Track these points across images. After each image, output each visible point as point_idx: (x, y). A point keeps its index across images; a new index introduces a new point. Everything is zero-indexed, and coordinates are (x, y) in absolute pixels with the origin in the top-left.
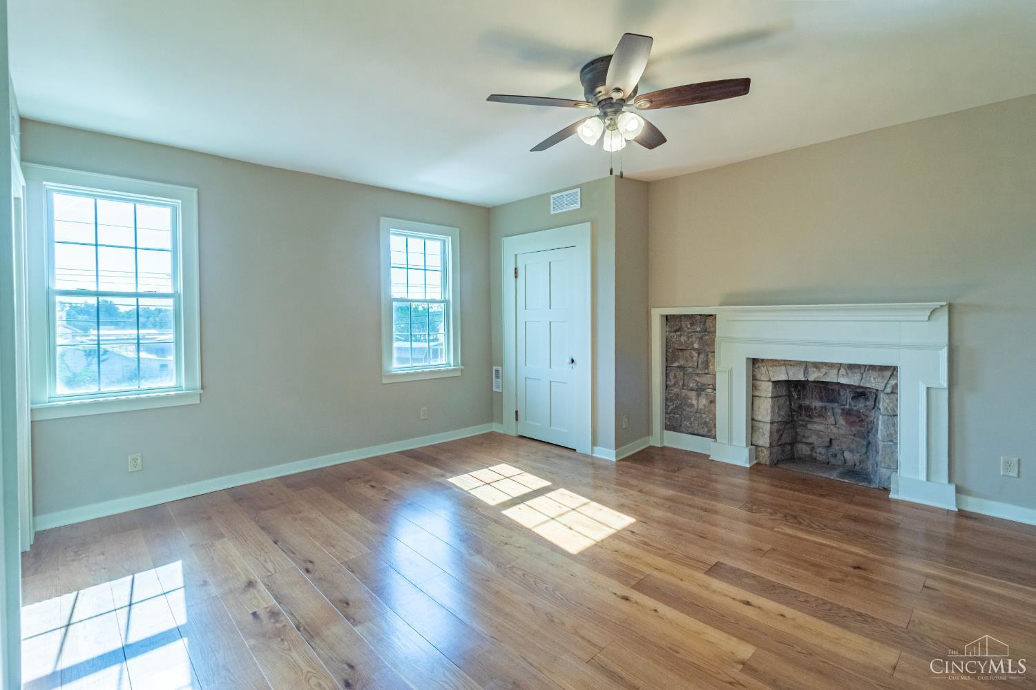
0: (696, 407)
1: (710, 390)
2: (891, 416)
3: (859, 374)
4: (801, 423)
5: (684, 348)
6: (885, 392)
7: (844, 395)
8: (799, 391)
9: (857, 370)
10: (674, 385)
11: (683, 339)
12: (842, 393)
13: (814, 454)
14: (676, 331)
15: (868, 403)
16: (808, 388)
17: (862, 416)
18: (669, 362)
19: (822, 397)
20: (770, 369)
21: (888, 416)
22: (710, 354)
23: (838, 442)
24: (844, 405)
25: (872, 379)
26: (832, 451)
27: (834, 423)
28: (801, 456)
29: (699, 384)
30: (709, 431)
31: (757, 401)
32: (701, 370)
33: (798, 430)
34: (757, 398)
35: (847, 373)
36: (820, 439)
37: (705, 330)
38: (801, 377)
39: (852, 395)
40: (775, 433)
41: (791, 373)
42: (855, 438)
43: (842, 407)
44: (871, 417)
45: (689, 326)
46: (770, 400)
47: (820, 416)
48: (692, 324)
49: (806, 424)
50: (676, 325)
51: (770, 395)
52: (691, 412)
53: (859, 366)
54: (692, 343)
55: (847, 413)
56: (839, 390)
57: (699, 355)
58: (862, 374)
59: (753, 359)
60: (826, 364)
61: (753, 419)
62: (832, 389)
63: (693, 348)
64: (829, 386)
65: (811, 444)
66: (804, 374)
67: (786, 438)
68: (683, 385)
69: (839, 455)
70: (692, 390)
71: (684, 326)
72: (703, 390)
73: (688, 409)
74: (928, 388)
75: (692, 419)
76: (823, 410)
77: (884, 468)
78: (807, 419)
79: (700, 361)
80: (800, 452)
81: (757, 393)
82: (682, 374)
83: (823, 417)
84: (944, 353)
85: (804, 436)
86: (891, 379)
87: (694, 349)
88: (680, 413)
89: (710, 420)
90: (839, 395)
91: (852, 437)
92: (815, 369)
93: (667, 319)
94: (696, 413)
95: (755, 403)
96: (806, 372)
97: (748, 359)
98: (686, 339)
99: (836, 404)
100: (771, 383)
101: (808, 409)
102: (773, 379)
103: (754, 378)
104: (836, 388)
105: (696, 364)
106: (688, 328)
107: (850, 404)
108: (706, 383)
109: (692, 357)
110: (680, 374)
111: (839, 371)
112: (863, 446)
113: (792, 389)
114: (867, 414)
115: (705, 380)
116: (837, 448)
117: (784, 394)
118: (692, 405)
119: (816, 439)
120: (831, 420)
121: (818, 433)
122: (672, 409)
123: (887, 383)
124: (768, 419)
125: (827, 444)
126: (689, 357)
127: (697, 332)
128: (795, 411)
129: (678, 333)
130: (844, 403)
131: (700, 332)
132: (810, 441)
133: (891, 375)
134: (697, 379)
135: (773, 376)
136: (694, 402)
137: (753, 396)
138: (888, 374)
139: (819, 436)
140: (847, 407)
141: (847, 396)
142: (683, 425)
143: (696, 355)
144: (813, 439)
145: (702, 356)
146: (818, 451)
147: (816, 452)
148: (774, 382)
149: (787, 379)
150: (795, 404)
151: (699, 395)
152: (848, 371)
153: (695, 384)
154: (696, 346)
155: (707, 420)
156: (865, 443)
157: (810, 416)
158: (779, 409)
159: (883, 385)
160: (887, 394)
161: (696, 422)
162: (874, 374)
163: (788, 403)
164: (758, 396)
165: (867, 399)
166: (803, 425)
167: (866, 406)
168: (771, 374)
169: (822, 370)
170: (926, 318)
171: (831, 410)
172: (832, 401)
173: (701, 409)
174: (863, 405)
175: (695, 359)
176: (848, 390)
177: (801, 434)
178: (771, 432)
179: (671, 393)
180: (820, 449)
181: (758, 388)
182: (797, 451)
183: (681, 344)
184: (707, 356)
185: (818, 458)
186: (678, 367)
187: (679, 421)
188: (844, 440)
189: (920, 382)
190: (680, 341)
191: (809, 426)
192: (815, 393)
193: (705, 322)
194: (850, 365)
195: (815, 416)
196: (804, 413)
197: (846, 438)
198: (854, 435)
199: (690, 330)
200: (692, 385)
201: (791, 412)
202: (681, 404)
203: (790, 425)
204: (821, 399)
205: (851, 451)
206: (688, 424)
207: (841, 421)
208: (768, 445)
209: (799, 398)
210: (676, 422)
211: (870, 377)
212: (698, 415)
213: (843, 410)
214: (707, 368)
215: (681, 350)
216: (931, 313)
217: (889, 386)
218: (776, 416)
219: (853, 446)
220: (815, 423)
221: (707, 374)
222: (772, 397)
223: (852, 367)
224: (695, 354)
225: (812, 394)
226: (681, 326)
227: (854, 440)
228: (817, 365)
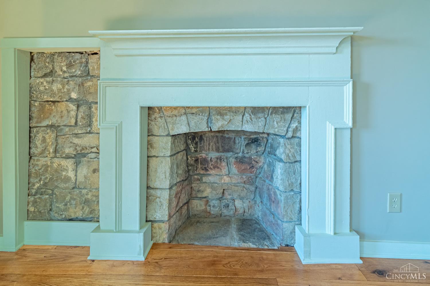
0: (74, 181)
1: (93, 155)
2: (292, 163)
3: (263, 119)
4: (196, 177)
5: (56, 99)
6: (287, 137)
7: (238, 143)
8: (196, 143)
9: (260, 115)
10: (43, 152)
11: (56, 87)
12: (237, 141)
13: (208, 208)
14: (45, 76)
15: (259, 149)
16: (205, 139)
17: (253, 162)
18: (35, 120)
19: (219, 148)
20: (169, 120)
21: (290, 163)
22: (94, 106)
23: (230, 191)
24: (237, 153)
25: (275, 123)
26: (224, 202)
27: (227, 173)
28: (196, 213)
29: (79, 149)
30: (92, 211)
31: (154, 162)
32: (81, 128)
33: (193, 185)
34: (154, 159)
35: (251, 119)
36: (214, 192)
37: (87, 74)
38: (203, 128)
39: (246, 142)
40: (174, 199)
41: (192, 124)
42: (245, 186)
43: (236, 155)
44: (260, 162)
45: (64, 68)
46: (169, 159)
47: (215, 167)
48: (70, 66)
49: (201, 178)
50: (47, 67)
51: (169, 153)
52: (66, 188)
53: (261, 110)
54: (69, 92)
55: (240, 161)
56: (235, 138)
57: (78, 107)
58: (266, 118)
59: (149, 107)
60: (230, 109)
61: (148, 187)
62: (228, 138)
63: (71, 98)
64: (226, 135)
65: (205, 197)
66: (207, 123)
67: (184, 198)
68: (56, 151)
69: (230, 205)
70: (68, 157)
71: (57, 69)
72: (84, 155)
73: (62, 185)
74: (336, 129)
75: (68, 198)
76: (219, 161)
77: (286, 222)
78: (202, 172)
79: (79, 117)
80: (195, 209)
81: (153, 153)
82: (53, 135)
83: (218, 168)
84: (348, 89)
85: (199, 191)
86: (293, 122)
87: (70, 100)
88: (50, 192)
89: (93, 196)
90: (235, 143)
91: (243, 185)
92: (219, 117)
93: (32, 60)
94: (73, 188)
95: (150, 165)
96: (209, 120)
97: (142, 108)
98: (60, 86)
99: (231, 153)
100: (170, 138)
101: (205, 161)
102: (172, 133)
103: (150, 134)
104: (232, 135)
105: (73, 121)
106: (64, 72)
107: (243, 152)
108: (87, 145)
109: (68, 112)
110: (50, 137)
111: (243, 116)
112: (251, 192)
113: (189, 142)
114: (257, 160)
115: (86, 141)
116: (229, 197)
117: (182, 148)
118: (67, 179)
119: (211, 192)
120: (225, 171)
121: (211, 185)
122: (39, 188)
123: (289, 127)
124: (166, 184)
125: (220, 196)
126: (65, 112)
127: (76, 76)
128: (191, 165)
129: (49, 79)
130: (238, 151)
131: (80, 77)
132: (205, 194)
133: (292, 118)
134: (76, 141)
135: (173, 129)
136: (71, 174)
137: (148, 157)
138: (288, 116)
139: (213, 189)
140: (240, 155)
141: (241, 142)
142: (54, 209)
143: (75, 108)
144: (208, 192)
145: (82, 109)
146: (212, 204)
147: (210, 206)
148: (173, 136)
149: (188, 131)
150: (191, 157)
151: (77, 164)
152: (253, 116)
153: (72, 149)
154: (74, 95)
155: (89, 197)
156: (253, 189)
157: (206, 170)
158: (178, 167)
159: (285, 129)
160: (289, 138)
161: (73, 202)
162: (276, 118)
163: (185, 158)
164: (154, 156)
165: (259, 145)
166: (198, 180)
167: (257, 152)
168: (170, 126)
169: (225, 117)
170: (334, 51)
171: (225, 160)
172: (228, 151)
173: (80, 183)
174: (255, 151)
175: (73, 113)
176: (243, 137)
177: (196, 189)
178: (170, 200)
179: (37, 165)
180: (214, 201)
181: (155, 145)
182: (192, 208)
183: (53, 94)
184: (90, 108)
185: (212, 212)
186: (47, 126)
187: (48, 205)
188: (236, 188)
189: (328, 123)
190: (52, 90)
191: (205, 179)
192: (211, 144)
193: (87, 63)
194: (254, 108)
195: (211, 168)
196: (199, 166)
197: (237, 186)
198: (244, 182)
199: (66, 75)
200: (68, 150)
201: (188, 167)
202: (51, 179)
203: (186, 182)
204: (218, 150)
205: (242, 198)
206: (61, 206)
207: (234, 170)
208: (166, 218)
209: (196, 151)
210: (45, 206)
211: (274, 121)
212: (77, 191)
213: (236, 158)
214: (90, 125)
215: (54, 102)
216: (340, 44)
217: (290, 129)
218: (175, 175)
219: (243, 194)
220: (210, 175)
221: (90, 133)
222: (171, 156)
223: (256, 110)
224: (72, 107)
225: (209, 144)
226: (53, 68)
227: (244, 187)
228: (221, 111)
